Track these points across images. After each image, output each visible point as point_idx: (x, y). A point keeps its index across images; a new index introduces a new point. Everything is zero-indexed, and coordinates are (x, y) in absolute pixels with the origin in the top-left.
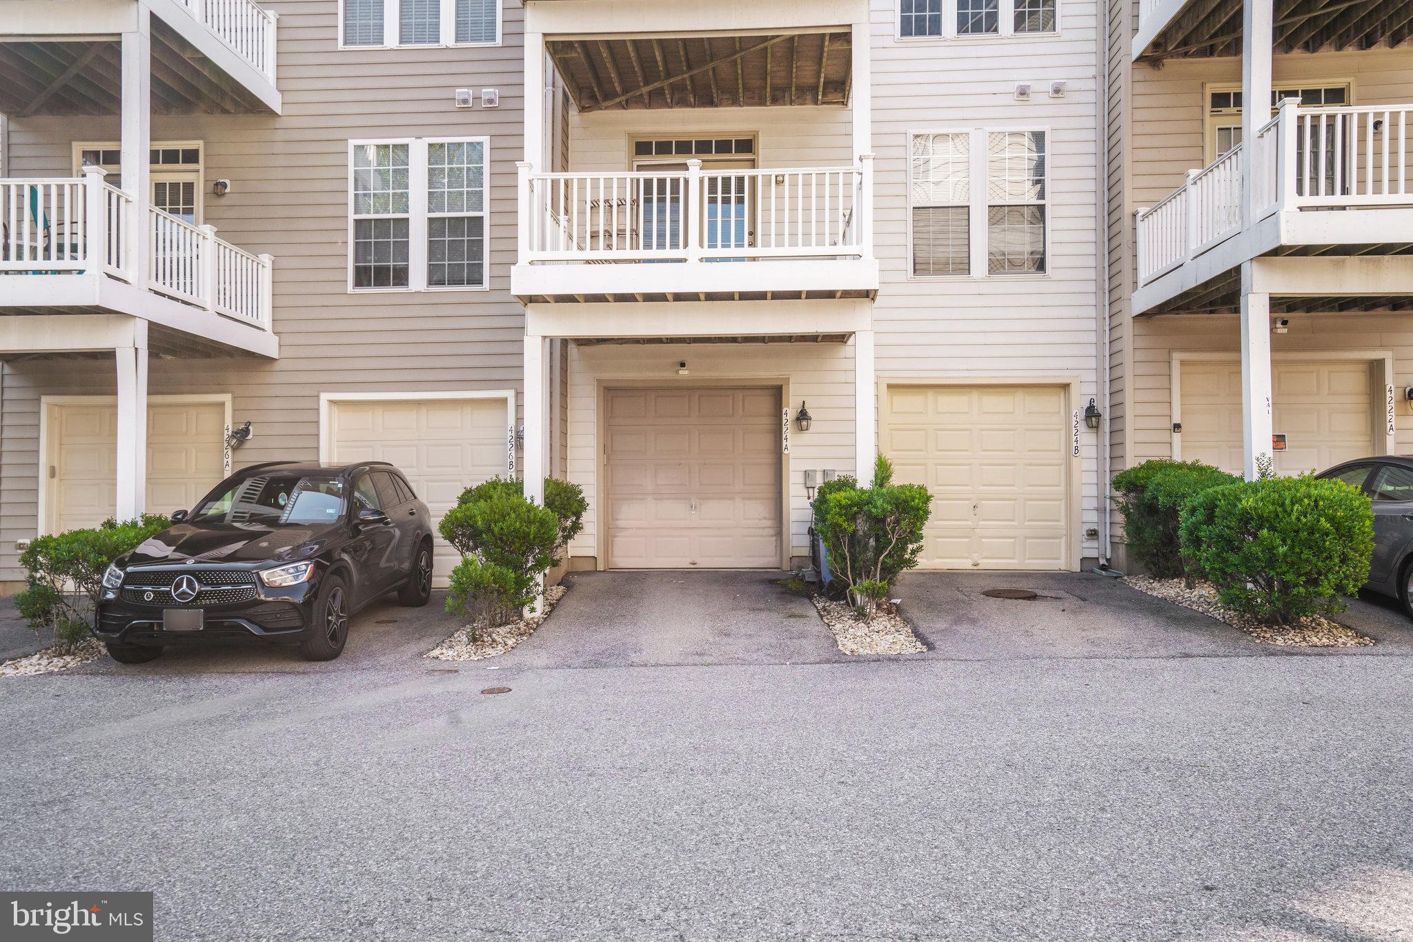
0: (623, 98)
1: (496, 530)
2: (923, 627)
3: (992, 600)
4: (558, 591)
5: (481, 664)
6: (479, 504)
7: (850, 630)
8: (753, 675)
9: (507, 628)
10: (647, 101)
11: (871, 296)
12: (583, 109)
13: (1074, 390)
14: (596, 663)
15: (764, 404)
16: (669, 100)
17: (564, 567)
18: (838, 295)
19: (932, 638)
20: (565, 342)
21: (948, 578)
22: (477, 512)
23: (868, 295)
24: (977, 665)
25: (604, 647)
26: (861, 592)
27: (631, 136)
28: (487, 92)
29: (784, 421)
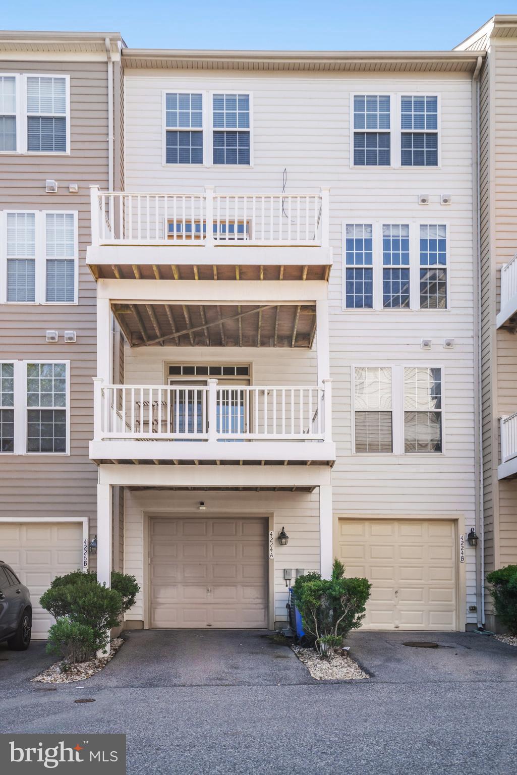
0: (162, 339)
1: (81, 602)
2: (366, 664)
3: (409, 648)
4: (118, 642)
5: (72, 685)
6: (68, 587)
7: (318, 665)
8: (256, 692)
9: (87, 664)
10: (177, 342)
11: (330, 464)
12: (133, 345)
13: (460, 523)
14: (150, 684)
15: (257, 528)
16: (192, 342)
17: (122, 627)
18: (309, 463)
19: (372, 670)
20: (122, 488)
21: (380, 635)
22: (67, 591)
23: (328, 464)
24: (403, 686)
25: (154, 675)
26: (325, 642)
27: (166, 362)
28: (68, 333)
29: (270, 539)
